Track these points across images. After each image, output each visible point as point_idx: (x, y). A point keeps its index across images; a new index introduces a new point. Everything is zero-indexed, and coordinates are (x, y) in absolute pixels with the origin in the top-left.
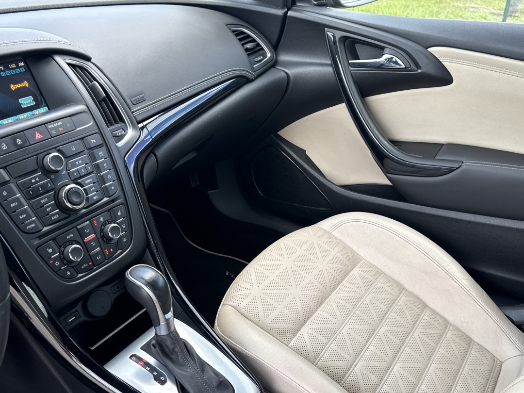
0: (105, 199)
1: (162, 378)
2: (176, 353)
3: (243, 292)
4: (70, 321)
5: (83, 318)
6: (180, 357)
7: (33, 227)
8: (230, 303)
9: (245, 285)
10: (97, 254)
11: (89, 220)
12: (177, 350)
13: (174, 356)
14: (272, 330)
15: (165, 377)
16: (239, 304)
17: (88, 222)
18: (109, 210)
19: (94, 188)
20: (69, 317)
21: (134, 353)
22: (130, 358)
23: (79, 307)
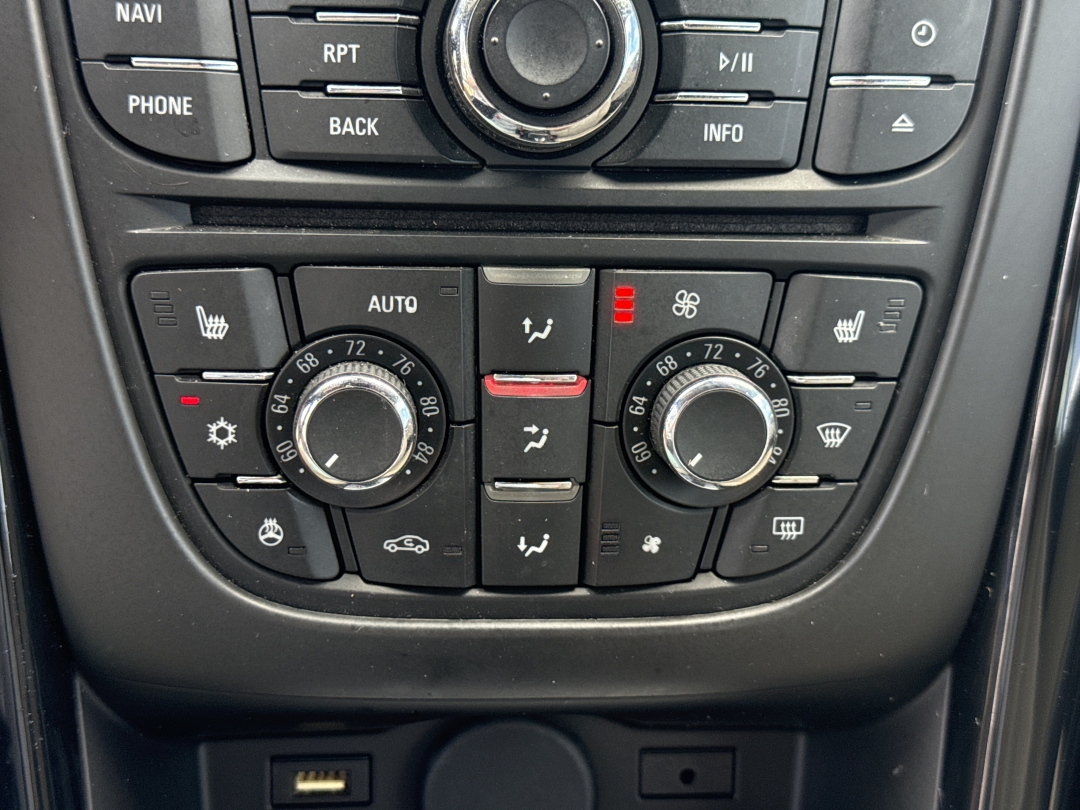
0: (802, 182)
7: (171, 118)
10: (534, 518)
11: (599, 265)
17: (579, 276)
18: (783, 274)
19: (747, 62)
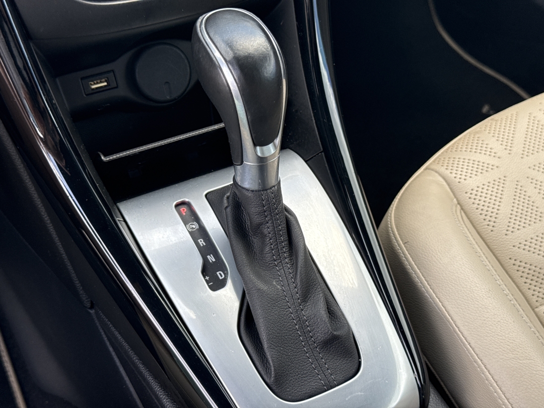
1: (220, 275)
2: (263, 236)
3: (482, 158)
4: (94, 87)
5: (123, 91)
6: (267, 249)
8: (442, 170)
9: (493, 143)
12: (266, 231)
13: (256, 241)
14: (513, 261)
15: (226, 275)
16: (462, 180)
20: (97, 77)
21: (187, 200)
22: (177, 206)
23: (119, 65)
